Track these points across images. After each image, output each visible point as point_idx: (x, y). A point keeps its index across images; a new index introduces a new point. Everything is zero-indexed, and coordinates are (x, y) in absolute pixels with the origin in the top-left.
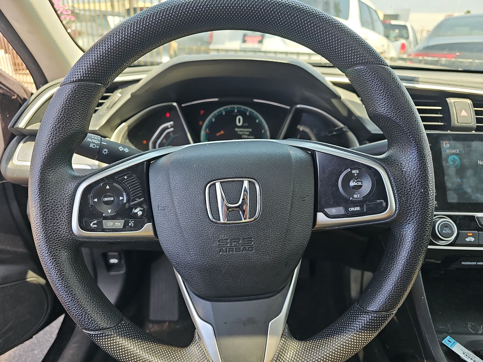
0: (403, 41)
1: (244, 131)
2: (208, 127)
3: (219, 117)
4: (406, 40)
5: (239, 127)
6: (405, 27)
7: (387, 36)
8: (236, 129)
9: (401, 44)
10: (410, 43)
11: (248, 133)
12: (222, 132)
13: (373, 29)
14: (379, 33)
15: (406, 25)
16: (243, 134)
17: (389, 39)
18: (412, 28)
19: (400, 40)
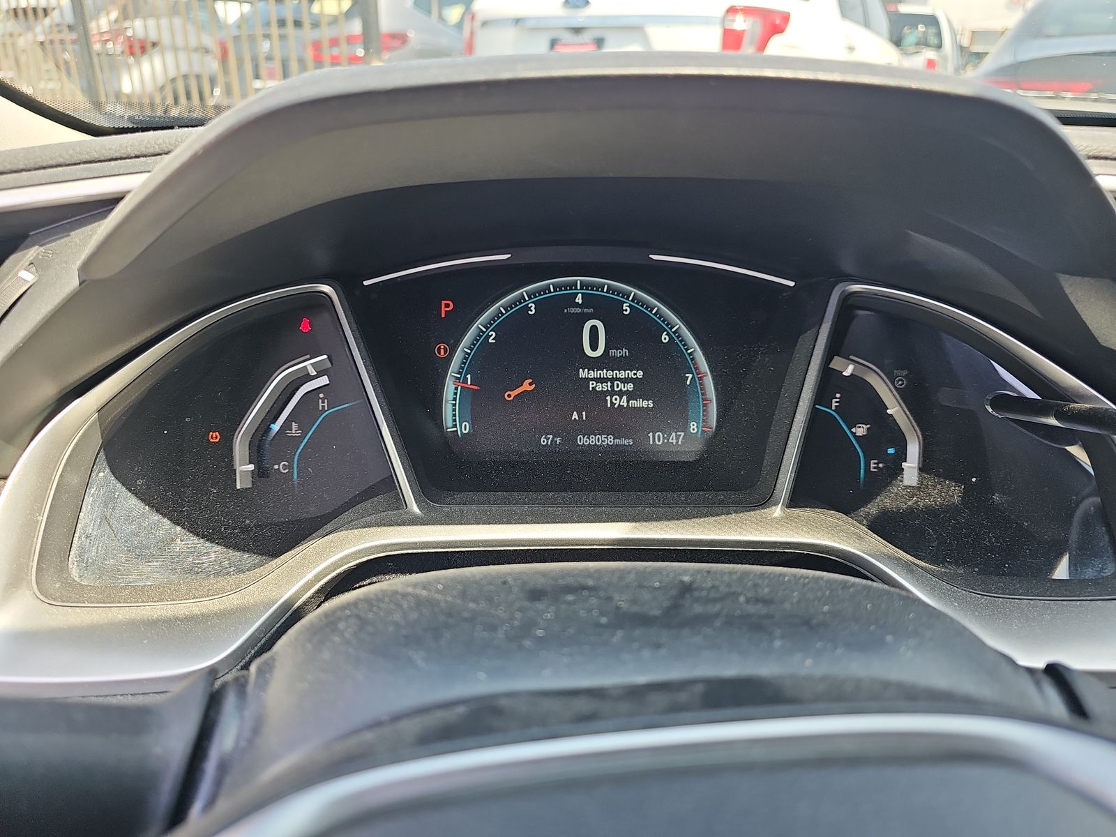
0: (930, 54)
1: (612, 380)
2: (470, 366)
3: (513, 326)
4: (937, 51)
5: (594, 364)
6: (932, 21)
7: (897, 42)
8: (583, 374)
9: (926, 62)
10: (945, 58)
11: (630, 387)
12: (527, 386)
13: (867, 24)
14: (878, 33)
15: (936, 15)
16: (612, 393)
17: (902, 50)
18: (949, 22)
19: (924, 51)
